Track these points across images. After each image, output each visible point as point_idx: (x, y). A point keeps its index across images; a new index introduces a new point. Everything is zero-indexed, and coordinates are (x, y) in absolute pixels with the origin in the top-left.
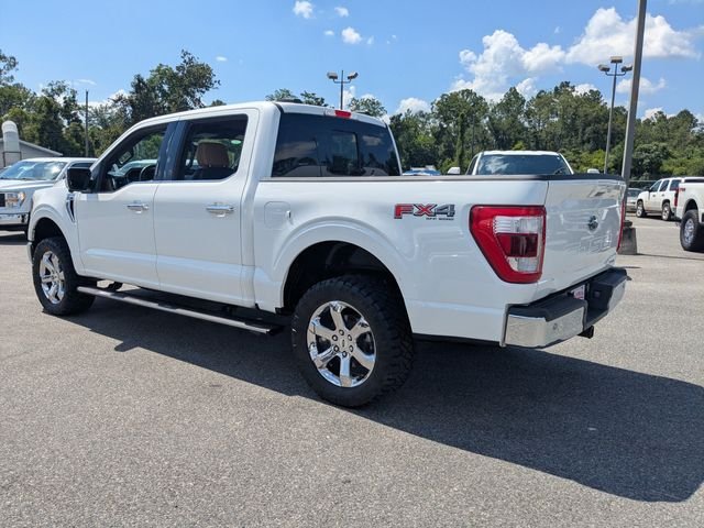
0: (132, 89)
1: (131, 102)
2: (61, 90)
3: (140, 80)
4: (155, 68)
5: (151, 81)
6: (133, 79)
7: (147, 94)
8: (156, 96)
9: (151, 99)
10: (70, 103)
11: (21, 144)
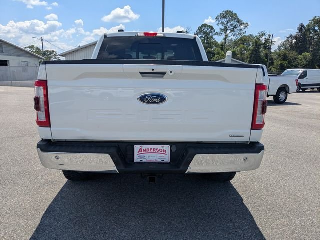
0: (298, 31)
1: (296, 38)
2: (263, 35)
3: (302, 26)
4: (313, 19)
5: (309, 26)
6: (299, 26)
7: (305, 33)
8: (311, 33)
9: (306, 35)
10: (267, 41)
11: (232, 60)
